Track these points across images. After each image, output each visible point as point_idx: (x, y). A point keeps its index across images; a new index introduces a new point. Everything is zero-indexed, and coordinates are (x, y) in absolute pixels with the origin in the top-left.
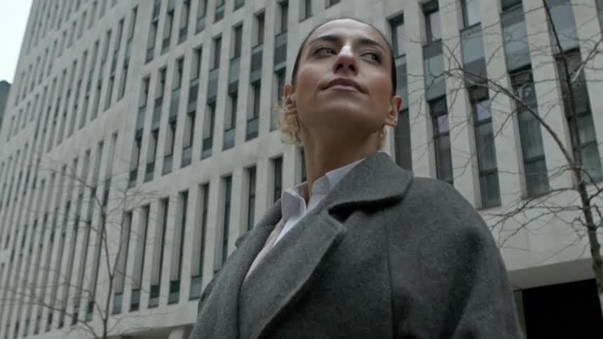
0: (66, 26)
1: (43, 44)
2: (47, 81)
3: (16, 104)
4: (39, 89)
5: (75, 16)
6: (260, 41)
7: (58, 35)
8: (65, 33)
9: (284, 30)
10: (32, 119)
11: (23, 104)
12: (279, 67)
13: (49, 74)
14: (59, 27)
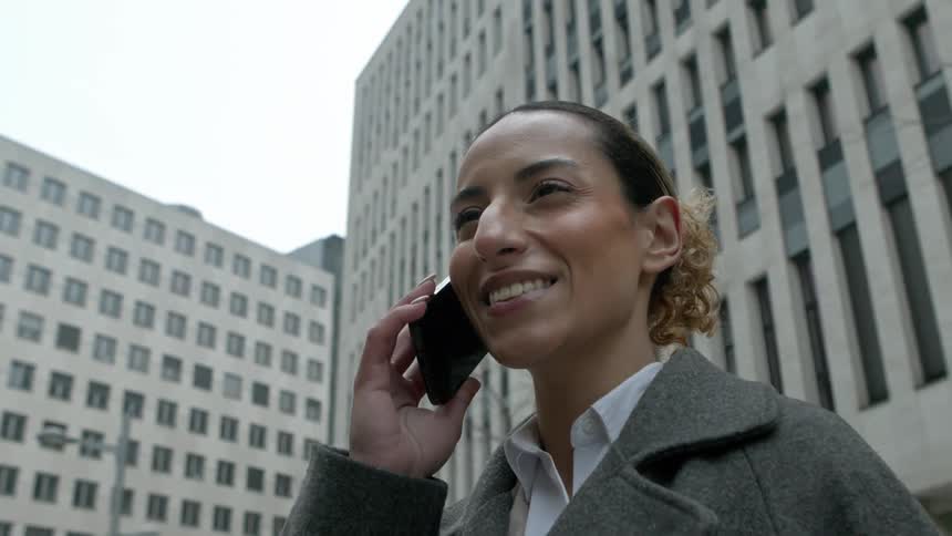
0: (406, 139)
1: (377, 173)
2: (393, 225)
3: (356, 267)
4: (383, 239)
5: (416, 122)
6: (698, 101)
7: (396, 155)
8: (406, 151)
9: (731, 76)
10: (381, 285)
11: (364, 265)
12: (736, 134)
13: (393, 214)
14: (396, 143)
